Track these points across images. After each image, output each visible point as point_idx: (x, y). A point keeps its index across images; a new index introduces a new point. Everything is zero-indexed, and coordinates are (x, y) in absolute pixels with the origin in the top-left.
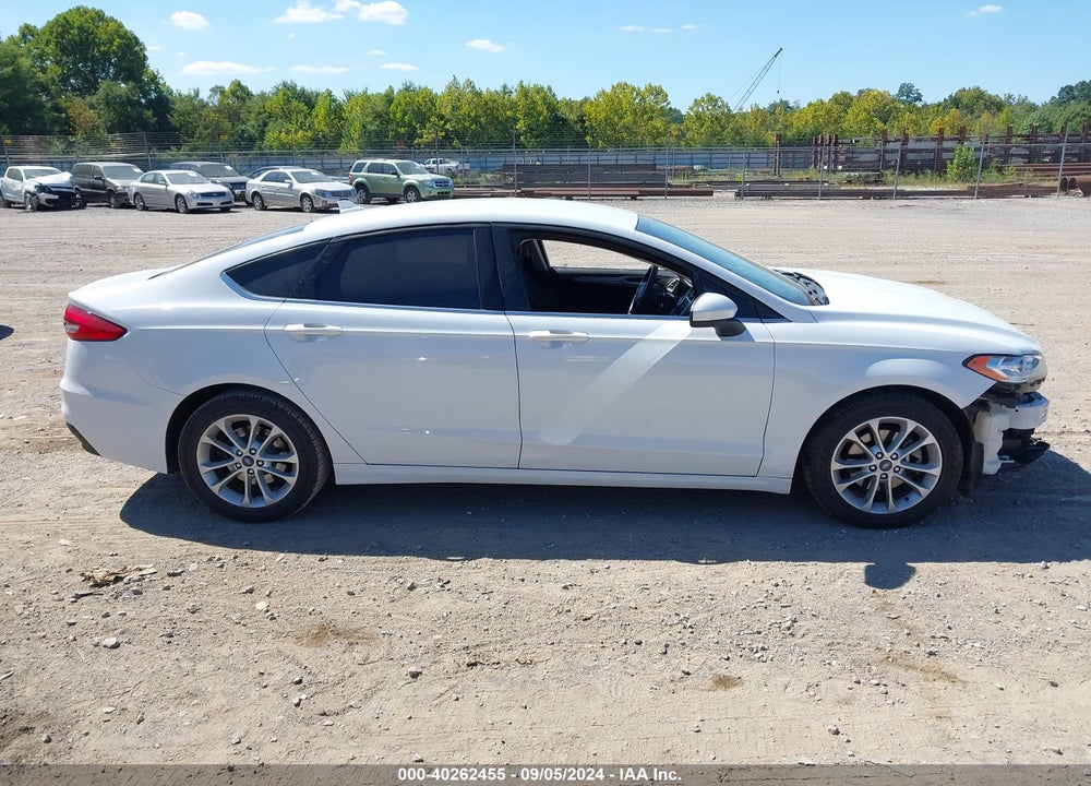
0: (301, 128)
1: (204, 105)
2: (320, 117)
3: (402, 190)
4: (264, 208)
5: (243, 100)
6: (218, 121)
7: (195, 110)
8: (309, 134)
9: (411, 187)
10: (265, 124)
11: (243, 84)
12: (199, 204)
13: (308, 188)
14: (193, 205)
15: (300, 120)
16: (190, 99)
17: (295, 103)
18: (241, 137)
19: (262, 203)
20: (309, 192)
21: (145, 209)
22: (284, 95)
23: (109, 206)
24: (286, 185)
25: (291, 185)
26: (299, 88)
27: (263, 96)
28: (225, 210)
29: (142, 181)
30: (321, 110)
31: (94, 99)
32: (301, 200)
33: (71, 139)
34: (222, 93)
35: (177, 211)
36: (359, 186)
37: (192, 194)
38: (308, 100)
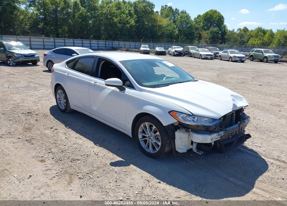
0: (260, 40)
1: (235, 33)
2: (266, 37)
3: (263, 58)
4: (221, 60)
5: (246, 32)
6: (237, 37)
7: (232, 34)
8: (262, 41)
9: (266, 57)
10: (250, 38)
11: (247, 28)
12: (205, 57)
13: (232, 55)
14: (203, 57)
15: (260, 37)
16: (232, 31)
17: (260, 33)
18: (242, 42)
19: (221, 58)
20: (232, 56)
21: (194, 57)
22: (257, 31)
23: (188, 56)
24: (227, 54)
25: (228, 54)
26: (263, 29)
27: (252, 31)
28: (212, 59)
29: (195, 51)
30: (267, 35)
31: (208, 32)
32: (230, 58)
33: (200, 41)
34: (240, 30)
35: (199, 58)
36: (252, 56)
37: (204, 55)
38: (264, 32)
